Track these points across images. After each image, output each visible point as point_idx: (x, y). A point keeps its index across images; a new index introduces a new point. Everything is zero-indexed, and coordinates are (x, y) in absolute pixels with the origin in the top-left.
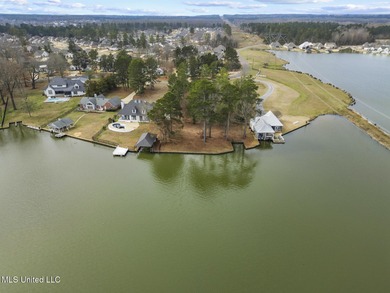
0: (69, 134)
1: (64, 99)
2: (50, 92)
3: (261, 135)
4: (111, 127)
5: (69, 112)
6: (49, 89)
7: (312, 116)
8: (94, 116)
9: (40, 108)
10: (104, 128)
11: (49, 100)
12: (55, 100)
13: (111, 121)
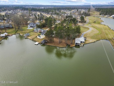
0: (28, 37)
1: (32, 28)
2: (29, 26)
3: (77, 43)
4: (38, 37)
5: (31, 32)
6: (29, 25)
7: (98, 40)
8: (36, 33)
9: (26, 30)
10: (36, 37)
11: (28, 28)
12: (29, 29)
13: (39, 35)
